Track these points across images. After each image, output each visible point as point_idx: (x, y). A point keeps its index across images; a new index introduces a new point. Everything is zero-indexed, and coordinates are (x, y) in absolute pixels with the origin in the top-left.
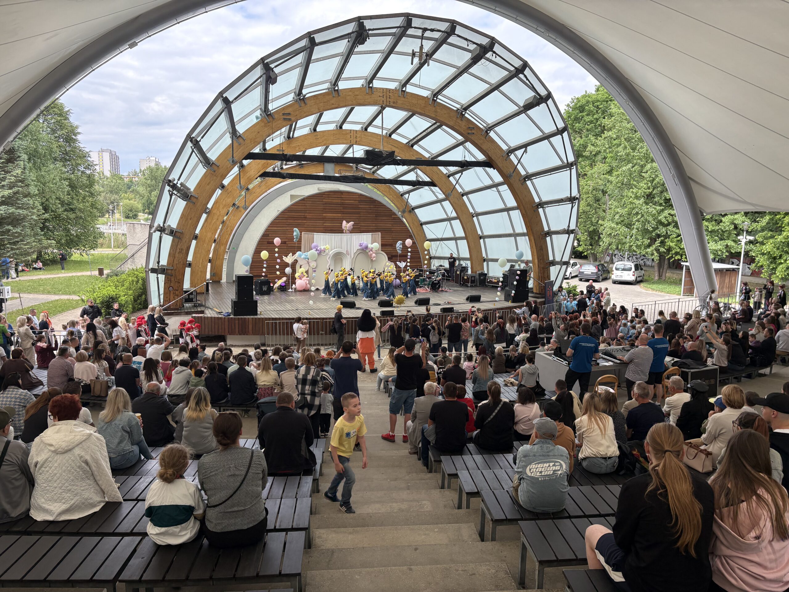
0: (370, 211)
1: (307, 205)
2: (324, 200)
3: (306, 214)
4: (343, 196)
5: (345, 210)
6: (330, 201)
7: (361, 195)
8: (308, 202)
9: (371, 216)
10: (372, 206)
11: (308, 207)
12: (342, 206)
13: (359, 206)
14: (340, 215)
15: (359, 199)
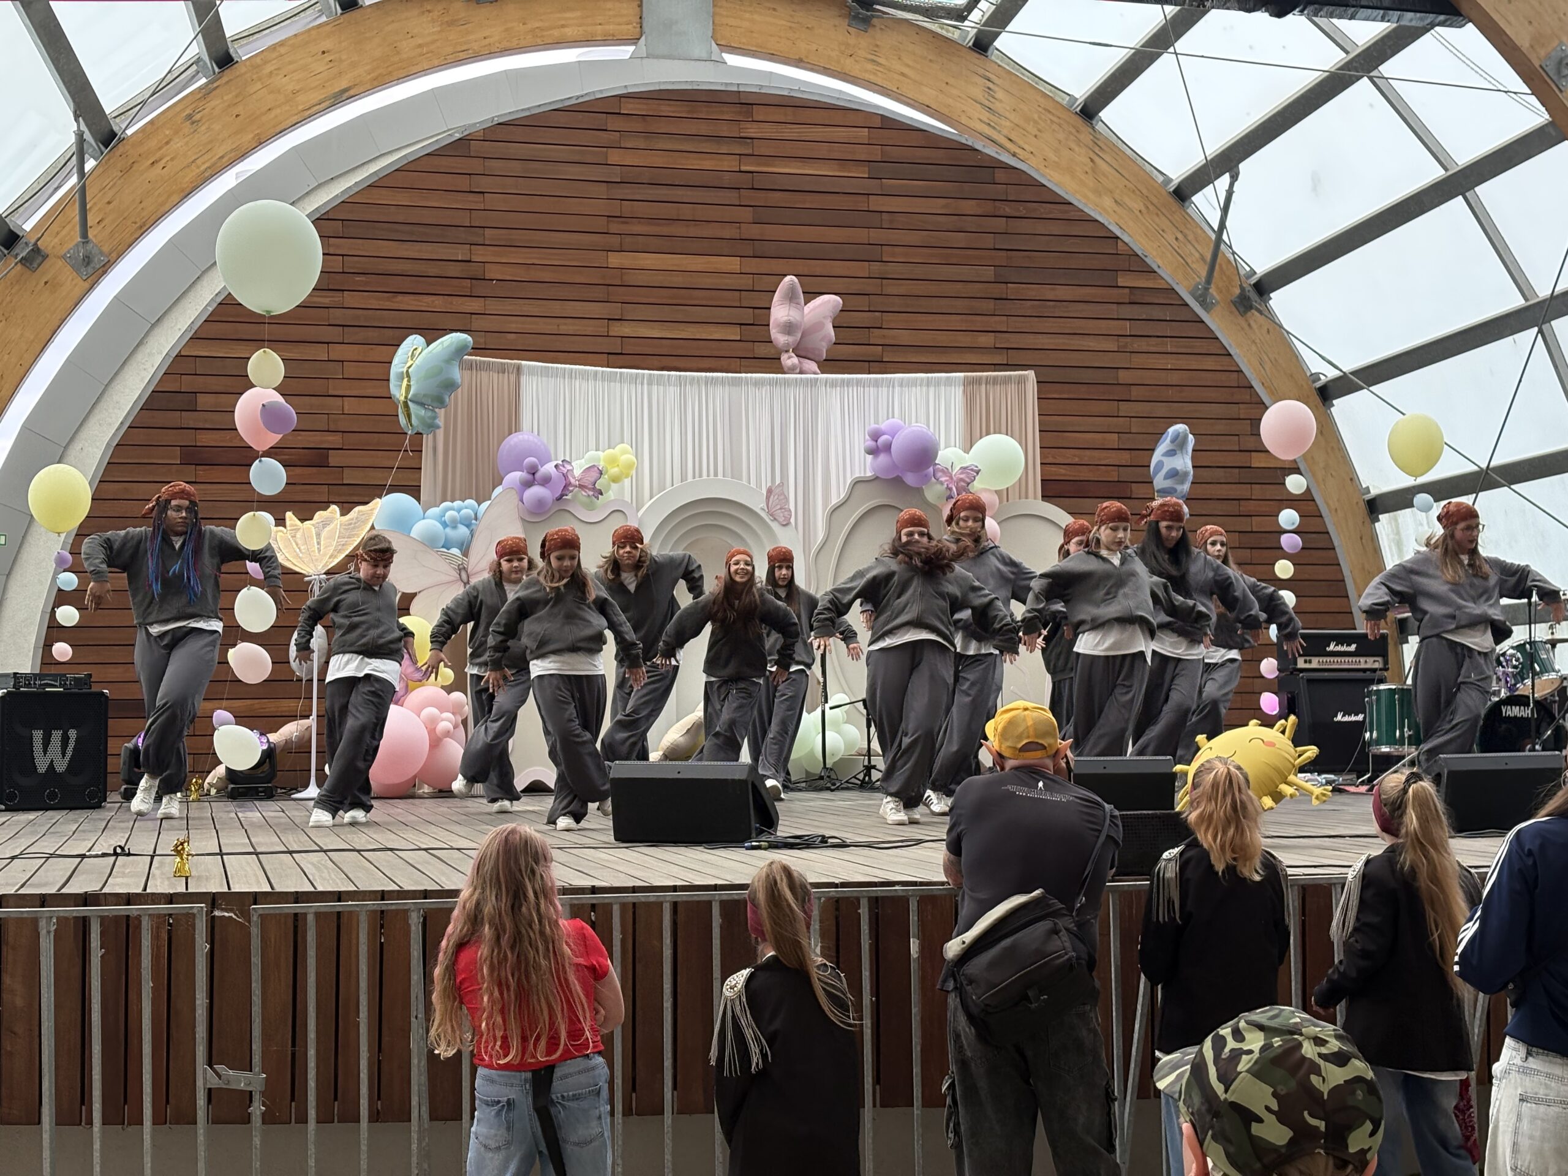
0: (960, 239)
1: (484, 184)
2: (614, 157)
3: (480, 255)
4: (752, 131)
5: (771, 231)
6: (658, 160)
7: (888, 123)
8: (496, 166)
9: (965, 272)
10: (969, 207)
11: (492, 201)
12: (748, 197)
13: (876, 203)
14: (733, 264)
15: (876, 153)
